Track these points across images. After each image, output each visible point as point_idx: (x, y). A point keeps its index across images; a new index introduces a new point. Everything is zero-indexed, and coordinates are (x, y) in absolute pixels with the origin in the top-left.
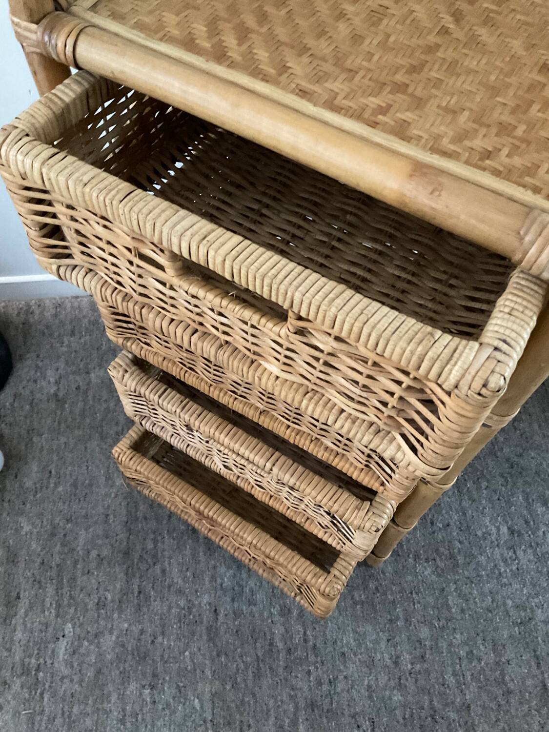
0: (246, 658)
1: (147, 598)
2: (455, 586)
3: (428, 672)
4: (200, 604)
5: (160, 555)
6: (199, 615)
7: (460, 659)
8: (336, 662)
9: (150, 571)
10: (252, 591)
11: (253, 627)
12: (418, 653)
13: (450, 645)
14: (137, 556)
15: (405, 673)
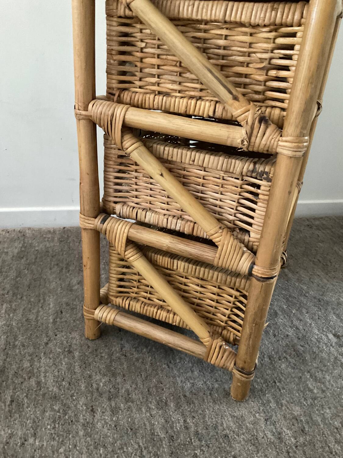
0: (127, 449)
1: (20, 406)
2: (309, 374)
3: (312, 443)
4: (76, 406)
5: (35, 371)
6: (75, 415)
7: (337, 429)
8: (221, 444)
9: (25, 384)
10: (127, 391)
11: (132, 420)
12: (296, 428)
13: (324, 419)
14: (12, 372)
15: (291, 447)
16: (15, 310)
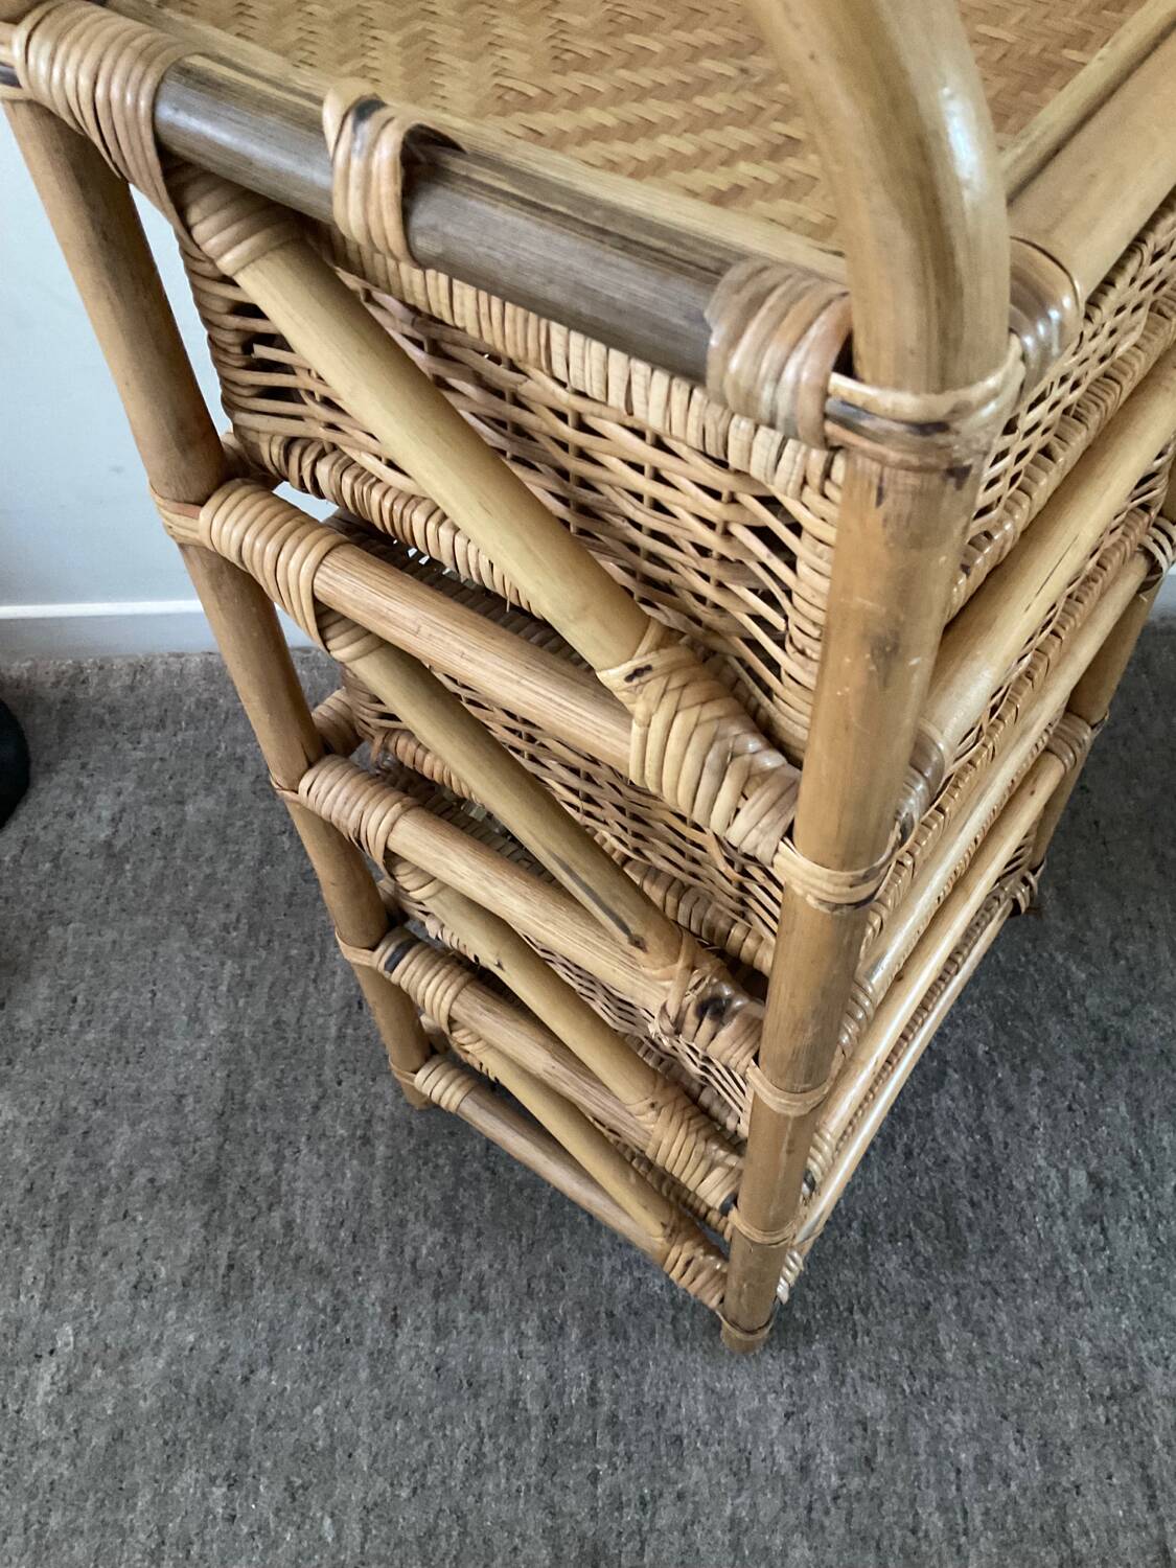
0: (452, 1430)
1: (247, 1280)
2: (955, 1300)
3: (877, 1498)
4: (361, 1301)
5: (284, 1188)
6: (357, 1326)
7: (958, 1471)
8: (660, 1458)
9: (261, 1221)
10: (480, 1278)
11: (475, 1359)
12: (855, 1449)
13: (937, 1437)
14: (234, 1186)
15: (822, 1497)
16: (251, 986)
